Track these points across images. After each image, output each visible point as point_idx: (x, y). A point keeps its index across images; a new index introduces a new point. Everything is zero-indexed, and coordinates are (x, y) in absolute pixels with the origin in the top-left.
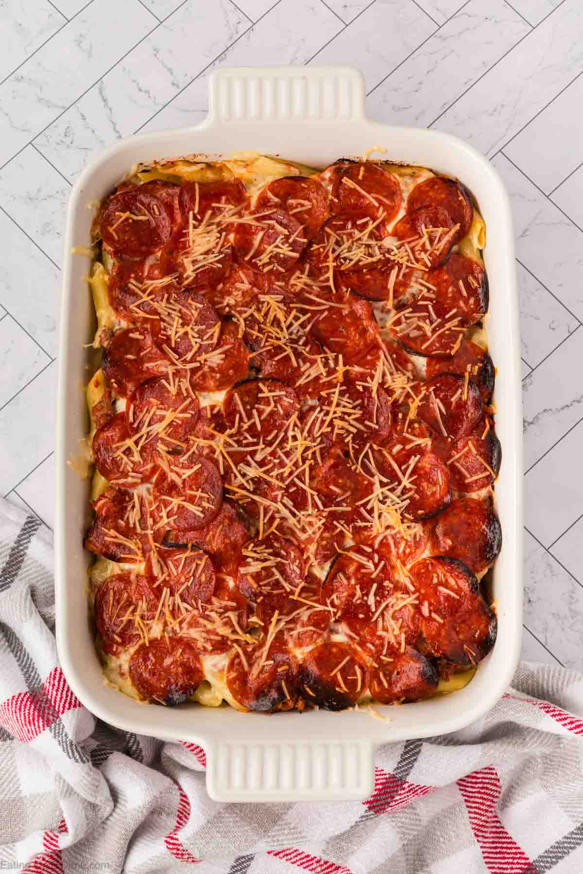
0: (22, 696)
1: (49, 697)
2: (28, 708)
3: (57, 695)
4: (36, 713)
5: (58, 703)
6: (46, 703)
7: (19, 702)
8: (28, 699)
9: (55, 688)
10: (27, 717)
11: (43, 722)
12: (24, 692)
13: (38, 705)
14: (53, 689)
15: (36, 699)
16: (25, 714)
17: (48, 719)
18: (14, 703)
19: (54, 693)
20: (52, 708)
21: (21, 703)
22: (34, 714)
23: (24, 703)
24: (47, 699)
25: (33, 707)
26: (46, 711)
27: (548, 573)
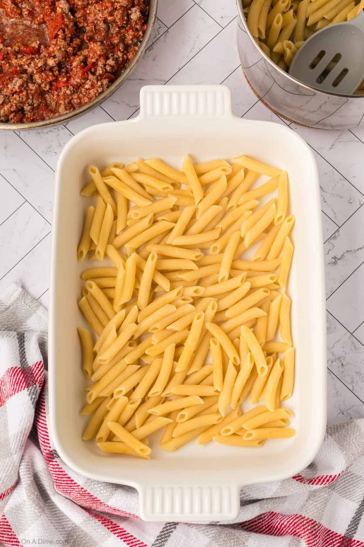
0: (17, 368)
1: (33, 372)
2: (19, 375)
3: (38, 372)
4: (24, 379)
5: (37, 376)
6: (31, 374)
7: (15, 372)
8: (20, 371)
9: (39, 369)
10: (17, 380)
11: (25, 385)
12: (18, 367)
13: (25, 375)
14: (36, 369)
15: (24, 372)
16: (16, 378)
17: (29, 383)
18: (12, 371)
19: (37, 371)
20: (33, 378)
21: (16, 372)
22: (22, 379)
23: (18, 372)
24: (32, 373)
25: (22, 375)
26: (30, 378)
27: (353, 347)
